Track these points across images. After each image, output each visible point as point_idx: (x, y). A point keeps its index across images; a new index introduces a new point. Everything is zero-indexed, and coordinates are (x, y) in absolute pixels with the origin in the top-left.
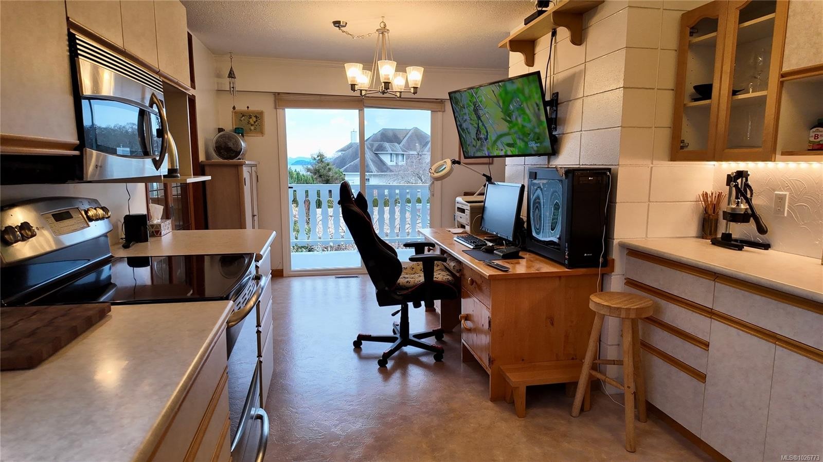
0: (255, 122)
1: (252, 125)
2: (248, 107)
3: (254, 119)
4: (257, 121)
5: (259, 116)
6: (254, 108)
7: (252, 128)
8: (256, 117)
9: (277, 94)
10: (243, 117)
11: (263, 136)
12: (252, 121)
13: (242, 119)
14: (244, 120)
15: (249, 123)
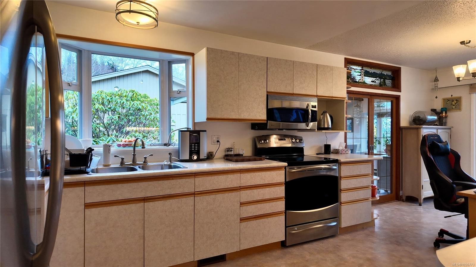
0: (455, 104)
1: (454, 105)
2: (452, 96)
3: (455, 102)
4: (457, 103)
5: (458, 100)
6: (456, 95)
7: (454, 107)
8: (457, 100)
9: (470, 85)
10: (449, 102)
11: (460, 111)
12: (453, 103)
13: (448, 102)
14: (449, 103)
15: (452, 104)
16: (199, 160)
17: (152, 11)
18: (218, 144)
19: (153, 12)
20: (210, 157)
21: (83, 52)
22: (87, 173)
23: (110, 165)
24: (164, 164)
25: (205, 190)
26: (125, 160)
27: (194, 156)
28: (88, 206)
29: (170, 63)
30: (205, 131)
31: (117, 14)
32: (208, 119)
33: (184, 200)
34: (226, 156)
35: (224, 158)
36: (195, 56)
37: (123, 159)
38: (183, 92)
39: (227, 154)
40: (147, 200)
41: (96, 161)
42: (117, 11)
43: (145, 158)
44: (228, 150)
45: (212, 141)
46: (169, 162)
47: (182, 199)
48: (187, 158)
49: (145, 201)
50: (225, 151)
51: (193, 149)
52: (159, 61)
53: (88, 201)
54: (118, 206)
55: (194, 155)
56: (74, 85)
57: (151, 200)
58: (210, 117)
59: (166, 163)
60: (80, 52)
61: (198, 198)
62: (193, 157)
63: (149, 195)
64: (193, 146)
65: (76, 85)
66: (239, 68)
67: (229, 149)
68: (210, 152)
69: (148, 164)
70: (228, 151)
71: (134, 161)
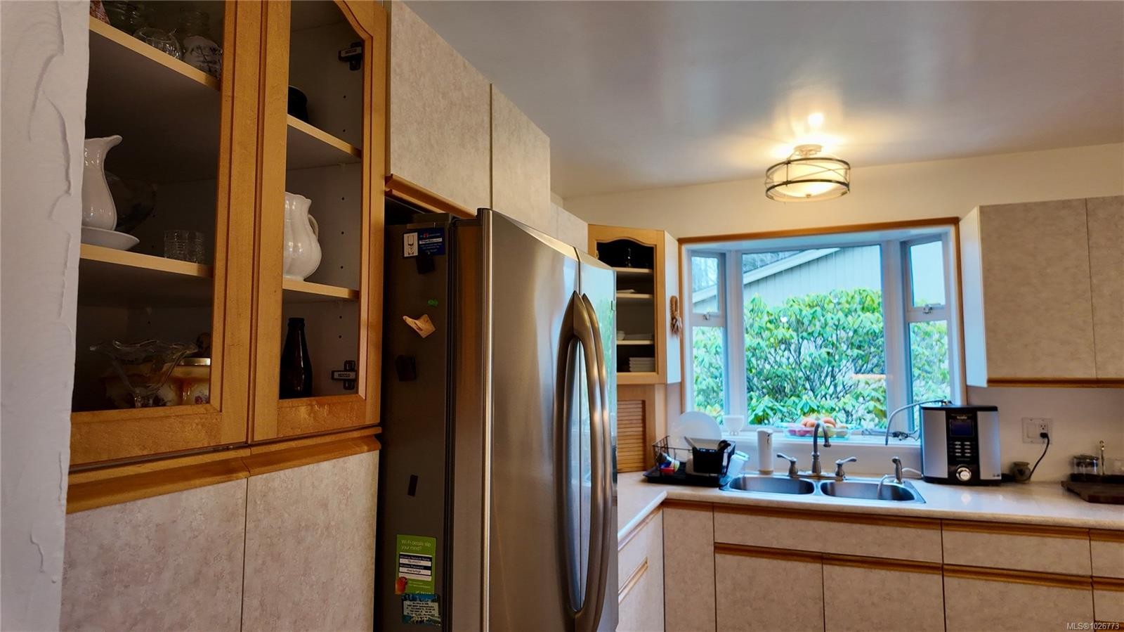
16: (976, 482)
17: (830, 170)
18: (1044, 442)
19: (833, 170)
20: (1016, 477)
21: (727, 256)
22: (720, 487)
23: (772, 471)
24: (882, 485)
25: (974, 565)
26: (797, 466)
27: (962, 471)
28: (721, 548)
29: (905, 246)
30: (994, 409)
31: (769, 190)
32: (991, 382)
33: (915, 577)
34: (1074, 478)
35: (1063, 483)
36: (960, 223)
37: (793, 463)
38: (937, 308)
39: (1076, 472)
40: (827, 559)
41: (737, 466)
42: (769, 186)
43: (840, 466)
44: (1078, 461)
45: (1025, 434)
46: (896, 480)
47: (911, 575)
48: (944, 474)
49: (824, 561)
50: (1072, 464)
51: (958, 453)
52: (880, 245)
53: (721, 539)
54: (771, 560)
55: (964, 469)
56: (714, 316)
57: (837, 562)
58: (998, 375)
59: (887, 482)
60: (722, 257)
61: (952, 582)
62: (960, 473)
63: (831, 549)
64: (956, 445)
65: (717, 316)
66: (1088, 239)
67: (1082, 461)
68: (1016, 464)
69: (847, 477)
70: (1079, 464)
71: (815, 468)
